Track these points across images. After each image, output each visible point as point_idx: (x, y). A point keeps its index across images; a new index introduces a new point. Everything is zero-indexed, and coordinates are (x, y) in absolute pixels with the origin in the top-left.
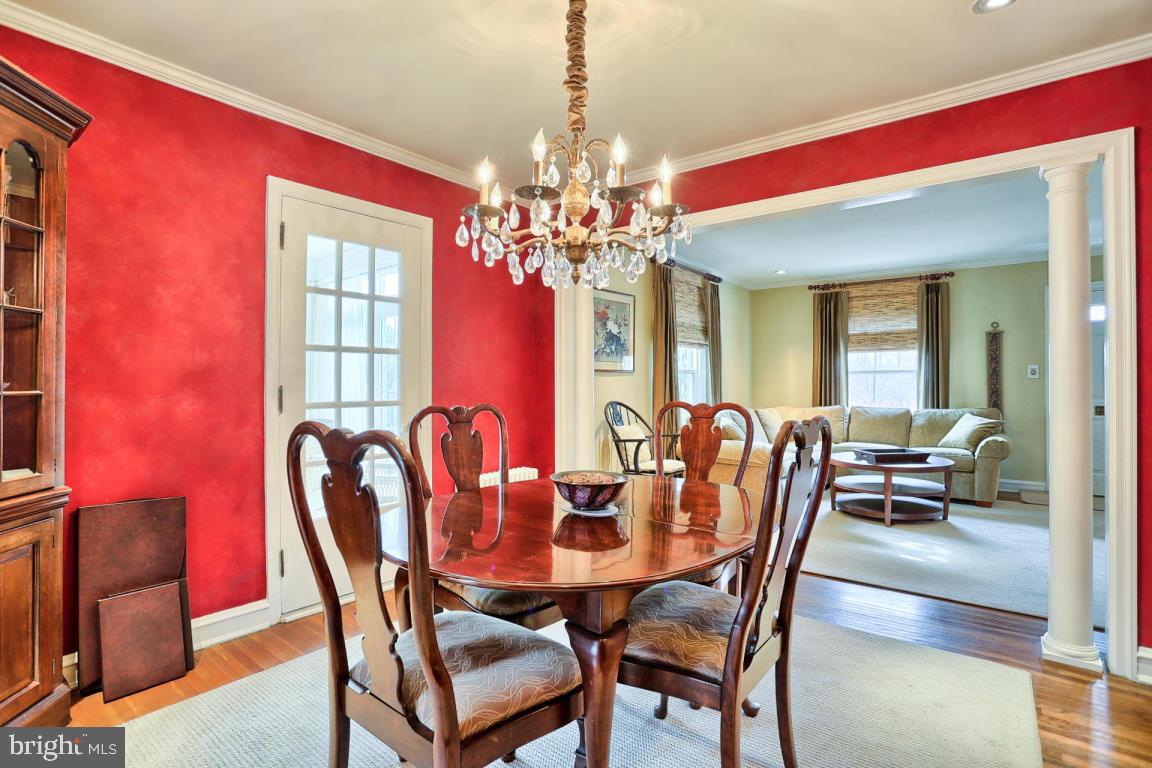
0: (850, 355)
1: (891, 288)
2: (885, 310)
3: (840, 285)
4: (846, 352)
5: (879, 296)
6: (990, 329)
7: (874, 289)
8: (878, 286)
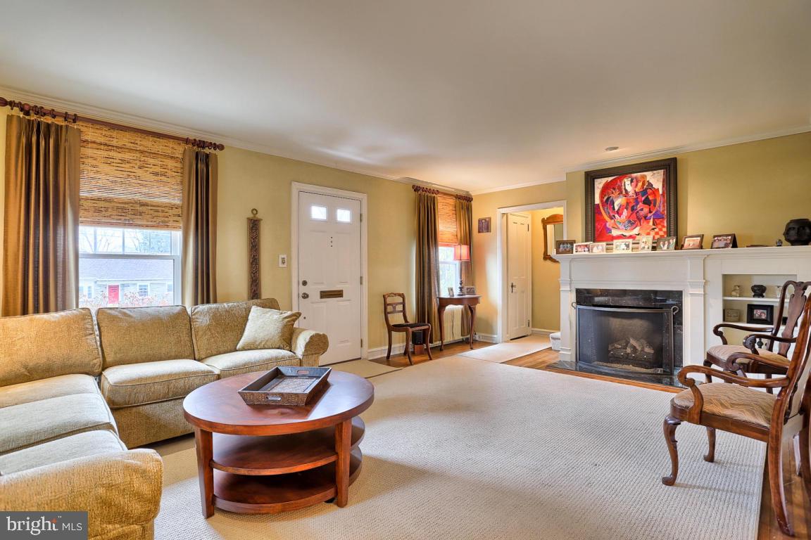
0: (81, 228)
1: (148, 143)
2: (139, 172)
3: (66, 116)
4: (76, 223)
5: (130, 150)
6: (251, 216)
7: (124, 139)
8: (127, 135)
